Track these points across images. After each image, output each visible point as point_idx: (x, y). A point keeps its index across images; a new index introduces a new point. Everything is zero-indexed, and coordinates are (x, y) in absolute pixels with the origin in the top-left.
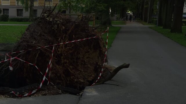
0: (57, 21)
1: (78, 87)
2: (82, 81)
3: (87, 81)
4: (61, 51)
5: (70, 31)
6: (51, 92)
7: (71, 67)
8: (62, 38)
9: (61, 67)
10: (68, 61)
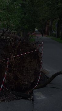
0: (10, 39)
1: (24, 88)
2: (26, 83)
3: (30, 83)
4: (12, 61)
5: (18, 46)
6: (8, 97)
7: (19, 73)
8: (12, 52)
9: (11, 74)
10: (16, 69)
